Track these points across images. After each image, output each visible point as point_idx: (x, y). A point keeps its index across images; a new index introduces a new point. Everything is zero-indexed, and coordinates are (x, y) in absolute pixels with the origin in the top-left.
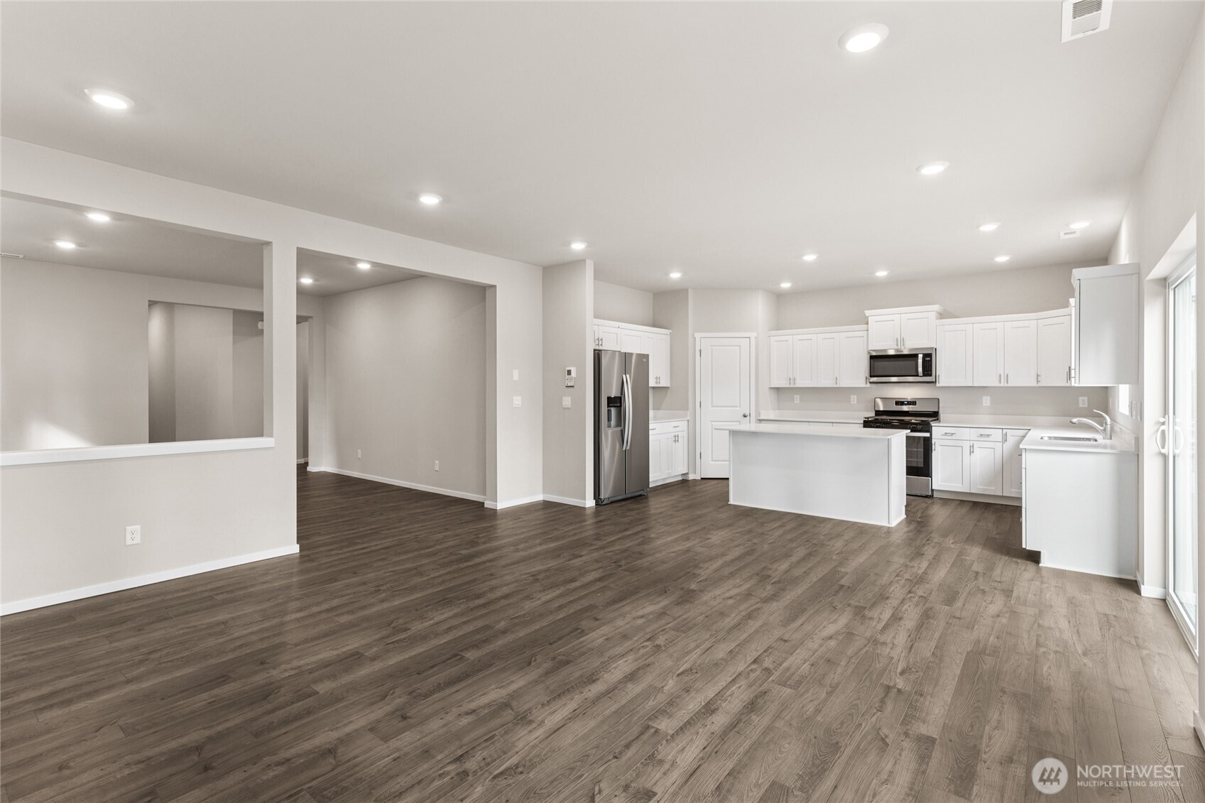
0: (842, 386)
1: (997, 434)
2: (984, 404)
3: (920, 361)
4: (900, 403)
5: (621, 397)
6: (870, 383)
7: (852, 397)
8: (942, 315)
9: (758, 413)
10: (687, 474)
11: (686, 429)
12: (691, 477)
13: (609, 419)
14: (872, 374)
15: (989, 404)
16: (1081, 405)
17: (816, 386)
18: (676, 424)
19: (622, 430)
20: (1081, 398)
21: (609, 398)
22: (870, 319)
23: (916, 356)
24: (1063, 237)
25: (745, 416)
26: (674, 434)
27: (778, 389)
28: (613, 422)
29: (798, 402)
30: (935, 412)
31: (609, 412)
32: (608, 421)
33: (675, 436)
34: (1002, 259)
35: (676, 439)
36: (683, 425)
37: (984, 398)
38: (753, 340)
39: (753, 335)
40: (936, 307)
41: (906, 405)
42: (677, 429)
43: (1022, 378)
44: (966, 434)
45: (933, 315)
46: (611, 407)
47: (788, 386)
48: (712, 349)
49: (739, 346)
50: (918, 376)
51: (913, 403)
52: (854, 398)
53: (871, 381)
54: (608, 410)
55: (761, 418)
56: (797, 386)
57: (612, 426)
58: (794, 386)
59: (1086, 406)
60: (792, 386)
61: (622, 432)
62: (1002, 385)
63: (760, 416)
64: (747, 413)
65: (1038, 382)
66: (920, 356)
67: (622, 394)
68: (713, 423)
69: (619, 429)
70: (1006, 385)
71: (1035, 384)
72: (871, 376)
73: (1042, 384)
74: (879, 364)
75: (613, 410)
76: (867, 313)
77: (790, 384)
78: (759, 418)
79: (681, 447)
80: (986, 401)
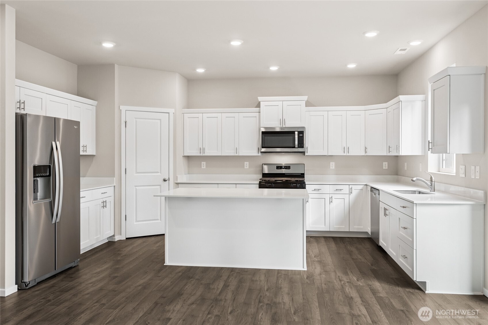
0: (241, 154)
1: (346, 189)
2: (331, 168)
3: (296, 136)
4: (279, 167)
5: (50, 166)
6: (262, 152)
7: (245, 163)
8: (308, 104)
9: (176, 178)
10: (114, 236)
11: (112, 194)
12: (117, 238)
13: (35, 190)
14: (263, 146)
15: (334, 168)
16: (384, 168)
17: (220, 155)
18: (103, 190)
19: (51, 202)
20: (384, 163)
21: (35, 167)
22: (262, 104)
23: (293, 133)
24: (399, 52)
25: (165, 180)
26: (102, 200)
27: (188, 157)
28: (40, 194)
29: (205, 167)
30: (302, 174)
31: (35, 183)
32: (34, 192)
33: (103, 202)
34: (352, 66)
35: (104, 205)
36: (110, 191)
37: (331, 163)
38: (172, 115)
39: (171, 111)
40: (305, 98)
41: (283, 168)
42: (106, 195)
43: (357, 151)
44: (327, 189)
45: (304, 103)
46: (38, 177)
47: (199, 155)
48: (136, 122)
49: (160, 120)
50: (294, 147)
51: (288, 167)
52: (247, 164)
53: (262, 151)
54: (34, 181)
55: (179, 181)
56: (206, 154)
57: (38, 198)
58: (204, 155)
59: (387, 168)
60: (201, 155)
61: (52, 205)
62: (345, 154)
63: (177, 180)
64: (167, 178)
65: (366, 152)
66: (296, 133)
67: (50, 162)
68: (137, 188)
69: (47, 201)
70: (348, 154)
71: (363, 154)
72: (263, 147)
73: (368, 154)
74: (268, 138)
75: (40, 181)
76: (260, 99)
77: (200, 153)
78: (176, 182)
79: (109, 211)
80: (332, 165)
